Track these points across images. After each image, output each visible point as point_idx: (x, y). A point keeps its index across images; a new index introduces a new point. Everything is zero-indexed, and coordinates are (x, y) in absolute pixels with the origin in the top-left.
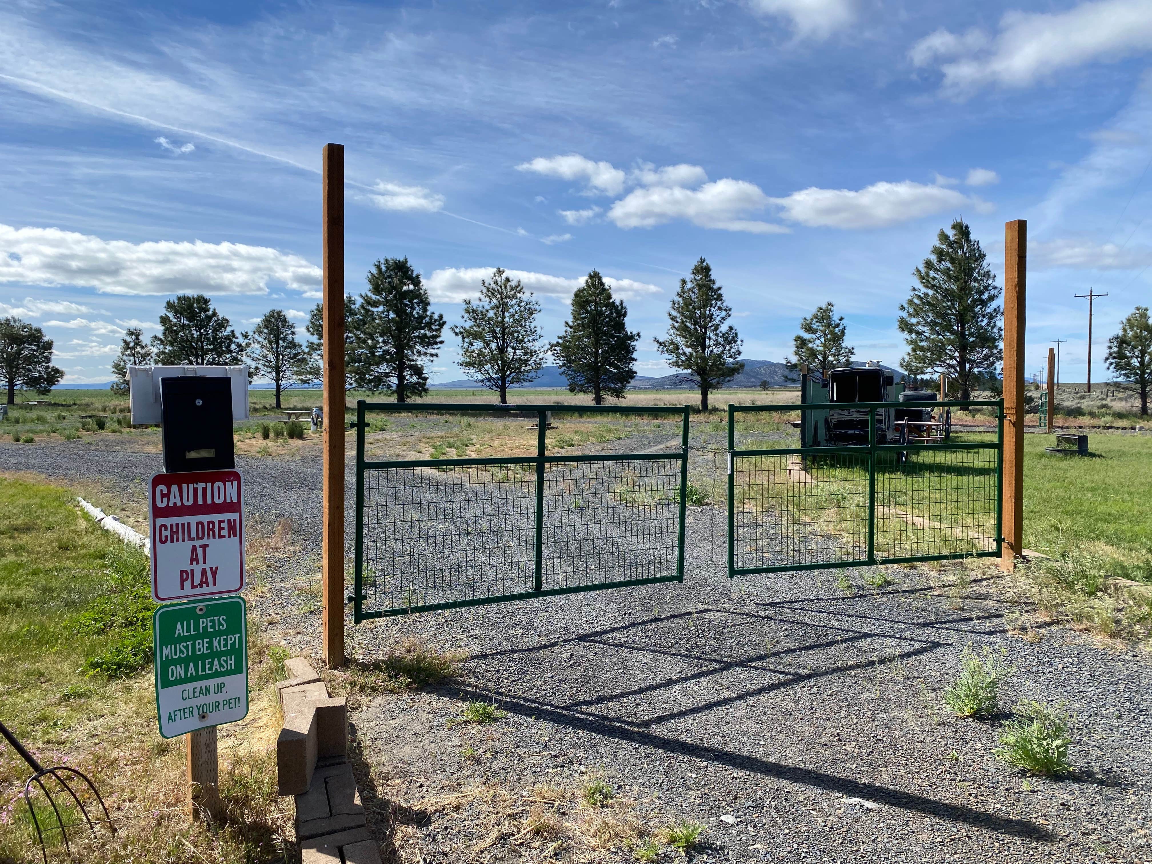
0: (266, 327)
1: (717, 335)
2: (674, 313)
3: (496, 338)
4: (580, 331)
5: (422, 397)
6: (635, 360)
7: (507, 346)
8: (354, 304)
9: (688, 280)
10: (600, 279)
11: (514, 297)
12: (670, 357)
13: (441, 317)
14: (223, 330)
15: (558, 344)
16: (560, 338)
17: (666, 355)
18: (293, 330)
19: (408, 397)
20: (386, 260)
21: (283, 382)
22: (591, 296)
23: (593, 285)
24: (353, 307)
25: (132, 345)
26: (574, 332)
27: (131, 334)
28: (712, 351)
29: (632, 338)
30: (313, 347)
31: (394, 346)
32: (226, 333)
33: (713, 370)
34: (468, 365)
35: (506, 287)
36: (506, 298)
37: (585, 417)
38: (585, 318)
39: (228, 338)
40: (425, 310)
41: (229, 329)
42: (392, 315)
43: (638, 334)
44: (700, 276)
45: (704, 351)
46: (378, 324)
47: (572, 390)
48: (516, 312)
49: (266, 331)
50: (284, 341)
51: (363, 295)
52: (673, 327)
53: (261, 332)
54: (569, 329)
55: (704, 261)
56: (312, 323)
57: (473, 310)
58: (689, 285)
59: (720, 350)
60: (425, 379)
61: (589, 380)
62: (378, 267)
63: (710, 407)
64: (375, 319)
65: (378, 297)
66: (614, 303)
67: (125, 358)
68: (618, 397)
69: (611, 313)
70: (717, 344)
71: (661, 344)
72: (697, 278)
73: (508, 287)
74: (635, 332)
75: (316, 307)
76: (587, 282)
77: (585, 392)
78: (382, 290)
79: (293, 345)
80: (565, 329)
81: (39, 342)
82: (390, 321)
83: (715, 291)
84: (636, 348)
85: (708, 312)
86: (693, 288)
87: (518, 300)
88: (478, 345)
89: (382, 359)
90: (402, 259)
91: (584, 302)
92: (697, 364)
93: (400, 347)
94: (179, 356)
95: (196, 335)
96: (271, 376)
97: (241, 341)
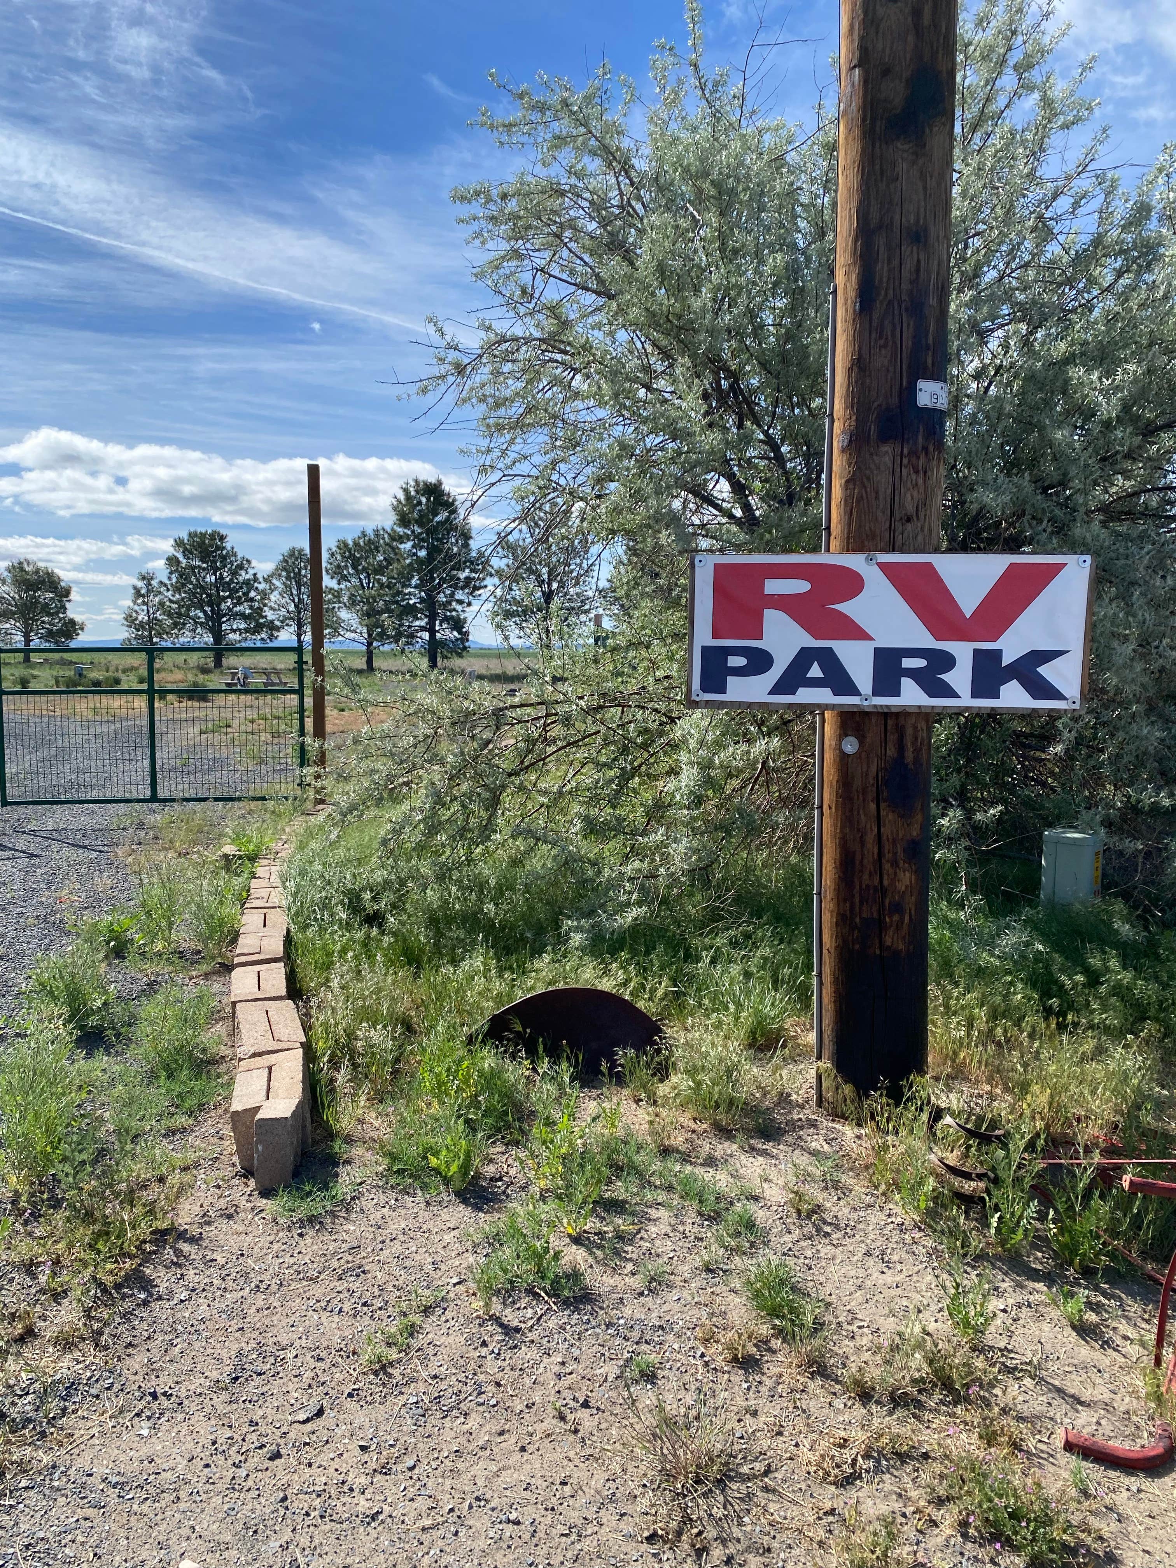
0: (285, 569)
3: (541, 581)
7: (554, 590)
8: (381, 540)
13: (482, 554)
14: (243, 573)
19: (445, 657)
20: (416, 481)
21: (305, 638)
25: (143, 591)
27: (144, 578)
30: (336, 593)
31: (424, 592)
32: (247, 577)
39: (247, 583)
40: (465, 545)
41: (251, 571)
42: (422, 554)
49: (285, 574)
50: (306, 587)
51: (388, 527)
53: (280, 575)
60: (468, 634)
62: (406, 491)
64: (402, 558)
65: (404, 530)
67: (136, 608)
78: (410, 522)
81: (56, 588)
82: (418, 560)
90: (434, 481)
93: (431, 593)
94: (193, 605)
95: (211, 578)
96: (292, 629)
97: (262, 586)
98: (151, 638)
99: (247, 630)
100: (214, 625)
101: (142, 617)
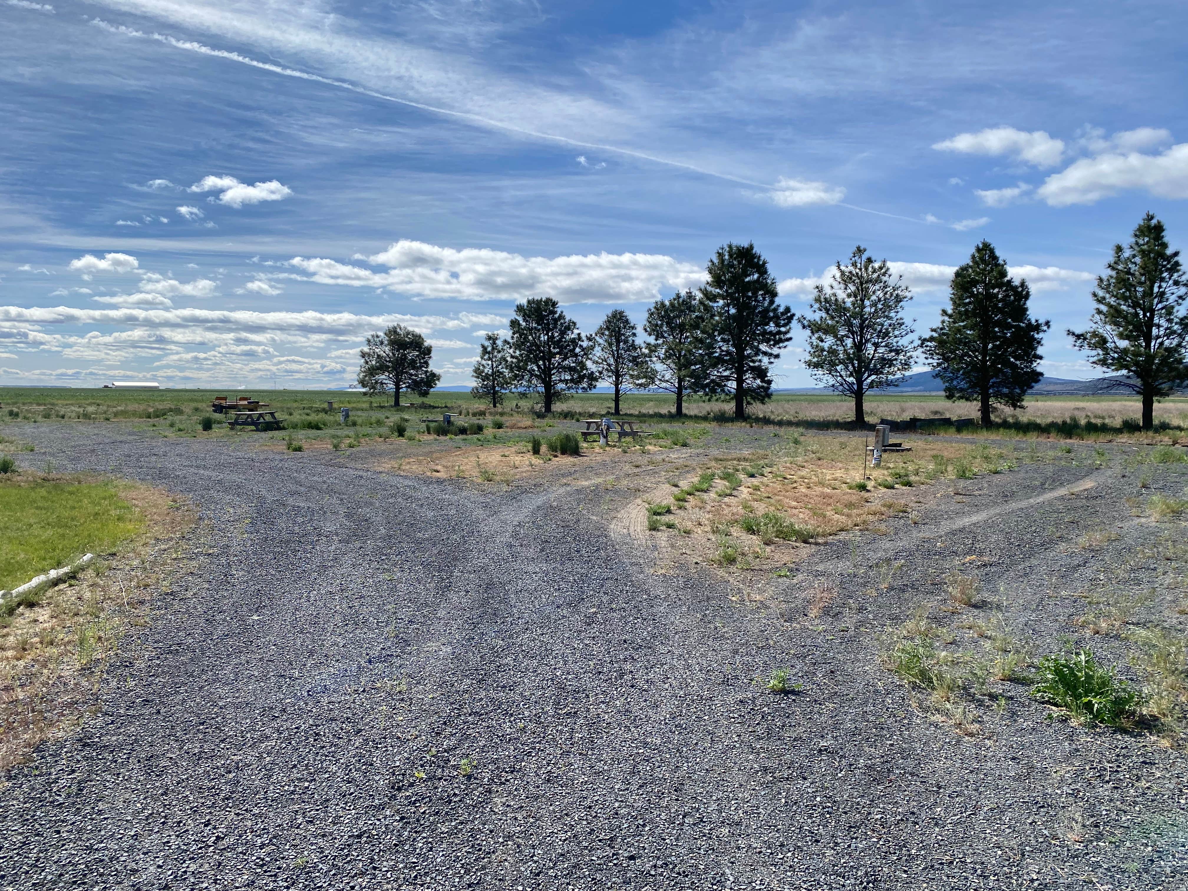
0: (608, 328)
1: (1170, 321)
2: (1101, 293)
3: (853, 333)
4: (963, 322)
5: (763, 403)
6: (1041, 358)
7: (867, 341)
8: (695, 300)
9: (1125, 246)
10: (992, 251)
11: (878, 280)
12: (1094, 353)
13: (788, 309)
14: (569, 332)
15: (932, 339)
16: (933, 330)
17: (1087, 351)
18: (634, 331)
19: (749, 403)
20: (730, 247)
21: (623, 387)
22: (978, 274)
23: (983, 260)
24: (693, 302)
25: (489, 349)
26: (954, 322)
27: (489, 339)
28: (1161, 344)
29: (1037, 328)
30: (652, 348)
31: (734, 345)
32: (573, 336)
33: (1162, 371)
34: (816, 366)
35: (866, 269)
36: (867, 282)
37: (965, 432)
38: (970, 303)
39: (573, 341)
40: (772, 302)
41: (576, 331)
42: (733, 311)
43: (1047, 323)
44: (1146, 239)
45: (1148, 346)
46: (717, 321)
47: (950, 397)
48: (879, 300)
49: (607, 333)
50: (625, 343)
51: (703, 288)
52: (1099, 312)
53: (603, 334)
54: (946, 318)
55: (1152, 218)
56: (650, 322)
57: (825, 299)
58: (1127, 253)
59: (1175, 342)
60: (770, 382)
61: (973, 386)
62: (720, 255)
63: (1156, 422)
64: (714, 315)
65: (718, 290)
66: (1009, 282)
67: (484, 362)
68: (1015, 406)
69: (1008, 296)
70: (1169, 333)
71: (1078, 337)
72: (1141, 242)
73: (870, 269)
74: (1042, 321)
75: (654, 305)
76: (973, 257)
77: (967, 399)
78: (724, 282)
79: (634, 347)
80: (941, 318)
81: (420, 347)
82: (729, 317)
83: (1168, 259)
84: (1043, 342)
85: (1156, 290)
86: (1134, 256)
87: (882, 284)
88: (829, 341)
89: (719, 361)
90: (746, 246)
91: (968, 282)
92: (1137, 363)
93: (740, 347)
94: (528, 360)
95: (544, 338)
96: (611, 380)
97: (585, 344)
98: (494, 387)
99: (572, 380)
100: (545, 376)
101: (488, 370)
